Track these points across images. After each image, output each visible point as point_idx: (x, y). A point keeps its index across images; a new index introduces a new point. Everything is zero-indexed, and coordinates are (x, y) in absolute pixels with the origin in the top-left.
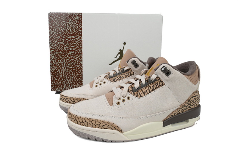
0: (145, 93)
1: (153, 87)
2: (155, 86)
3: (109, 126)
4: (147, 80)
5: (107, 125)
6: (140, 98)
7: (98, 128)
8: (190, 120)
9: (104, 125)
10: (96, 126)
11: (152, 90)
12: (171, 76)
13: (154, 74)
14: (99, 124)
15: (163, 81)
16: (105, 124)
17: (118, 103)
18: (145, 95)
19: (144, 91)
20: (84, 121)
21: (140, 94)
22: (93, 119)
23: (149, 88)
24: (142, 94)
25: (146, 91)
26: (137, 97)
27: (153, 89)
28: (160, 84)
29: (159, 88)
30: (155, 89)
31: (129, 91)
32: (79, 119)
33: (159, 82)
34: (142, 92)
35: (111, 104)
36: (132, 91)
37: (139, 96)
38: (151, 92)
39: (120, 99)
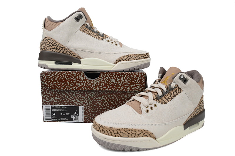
0: (169, 100)
1: (173, 93)
2: (175, 93)
3: (144, 134)
4: (167, 87)
5: (143, 134)
6: (165, 104)
7: (134, 137)
8: (200, 122)
9: (140, 134)
10: (132, 135)
11: (173, 97)
12: (188, 83)
13: (172, 82)
14: (135, 133)
15: (181, 88)
16: (141, 132)
17: (147, 111)
18: (168, 102)
19: (167, 98)
20: (119, 132)
21: (164, 101)
22: (129, 129)
23: (170, 95)
24: (166, 101)
25: (169, 98)
26: (162, 103)
27: (174, 95)
28: (178, 91)
29: (178, 95)
30: (176, 95)
31: (154, 99)
32: (113, 130)
33: (178, 89)
34: (165, 99)
35: (140, 112)
36: (156, 98)
37: (164, 103)
38: (173, 99)
39: (147, 107)
